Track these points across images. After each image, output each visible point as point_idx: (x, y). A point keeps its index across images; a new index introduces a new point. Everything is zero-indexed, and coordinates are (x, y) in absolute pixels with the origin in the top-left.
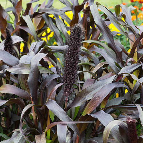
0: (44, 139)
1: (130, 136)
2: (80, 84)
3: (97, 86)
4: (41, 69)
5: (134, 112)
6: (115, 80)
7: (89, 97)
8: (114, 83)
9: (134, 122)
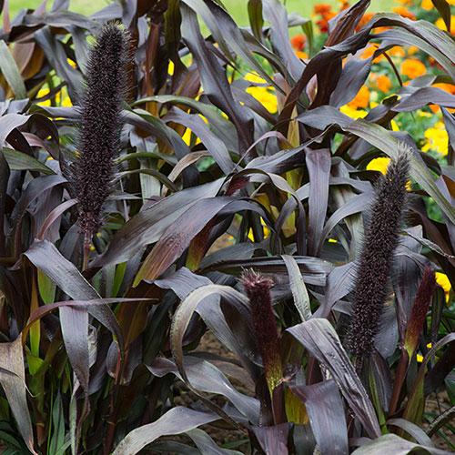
0: (17, 351)
1: (256, 329)
2: (126, 200)
3: (174, 206)
4: (17, 159)
5: (279, 278)
6: (225, 189)
7: (150, 237)
8: (222, 198)
9: (264, 286)
